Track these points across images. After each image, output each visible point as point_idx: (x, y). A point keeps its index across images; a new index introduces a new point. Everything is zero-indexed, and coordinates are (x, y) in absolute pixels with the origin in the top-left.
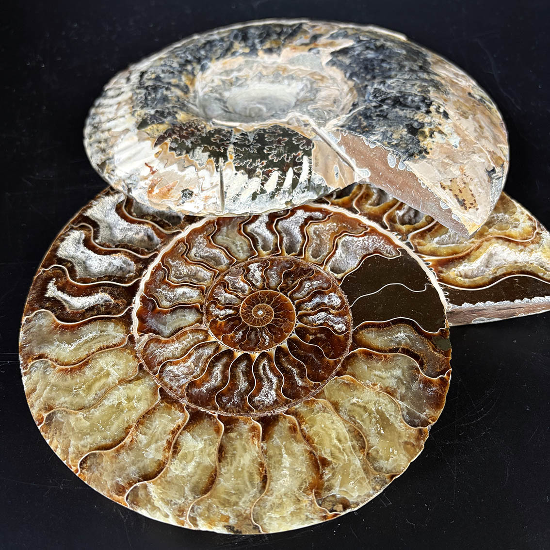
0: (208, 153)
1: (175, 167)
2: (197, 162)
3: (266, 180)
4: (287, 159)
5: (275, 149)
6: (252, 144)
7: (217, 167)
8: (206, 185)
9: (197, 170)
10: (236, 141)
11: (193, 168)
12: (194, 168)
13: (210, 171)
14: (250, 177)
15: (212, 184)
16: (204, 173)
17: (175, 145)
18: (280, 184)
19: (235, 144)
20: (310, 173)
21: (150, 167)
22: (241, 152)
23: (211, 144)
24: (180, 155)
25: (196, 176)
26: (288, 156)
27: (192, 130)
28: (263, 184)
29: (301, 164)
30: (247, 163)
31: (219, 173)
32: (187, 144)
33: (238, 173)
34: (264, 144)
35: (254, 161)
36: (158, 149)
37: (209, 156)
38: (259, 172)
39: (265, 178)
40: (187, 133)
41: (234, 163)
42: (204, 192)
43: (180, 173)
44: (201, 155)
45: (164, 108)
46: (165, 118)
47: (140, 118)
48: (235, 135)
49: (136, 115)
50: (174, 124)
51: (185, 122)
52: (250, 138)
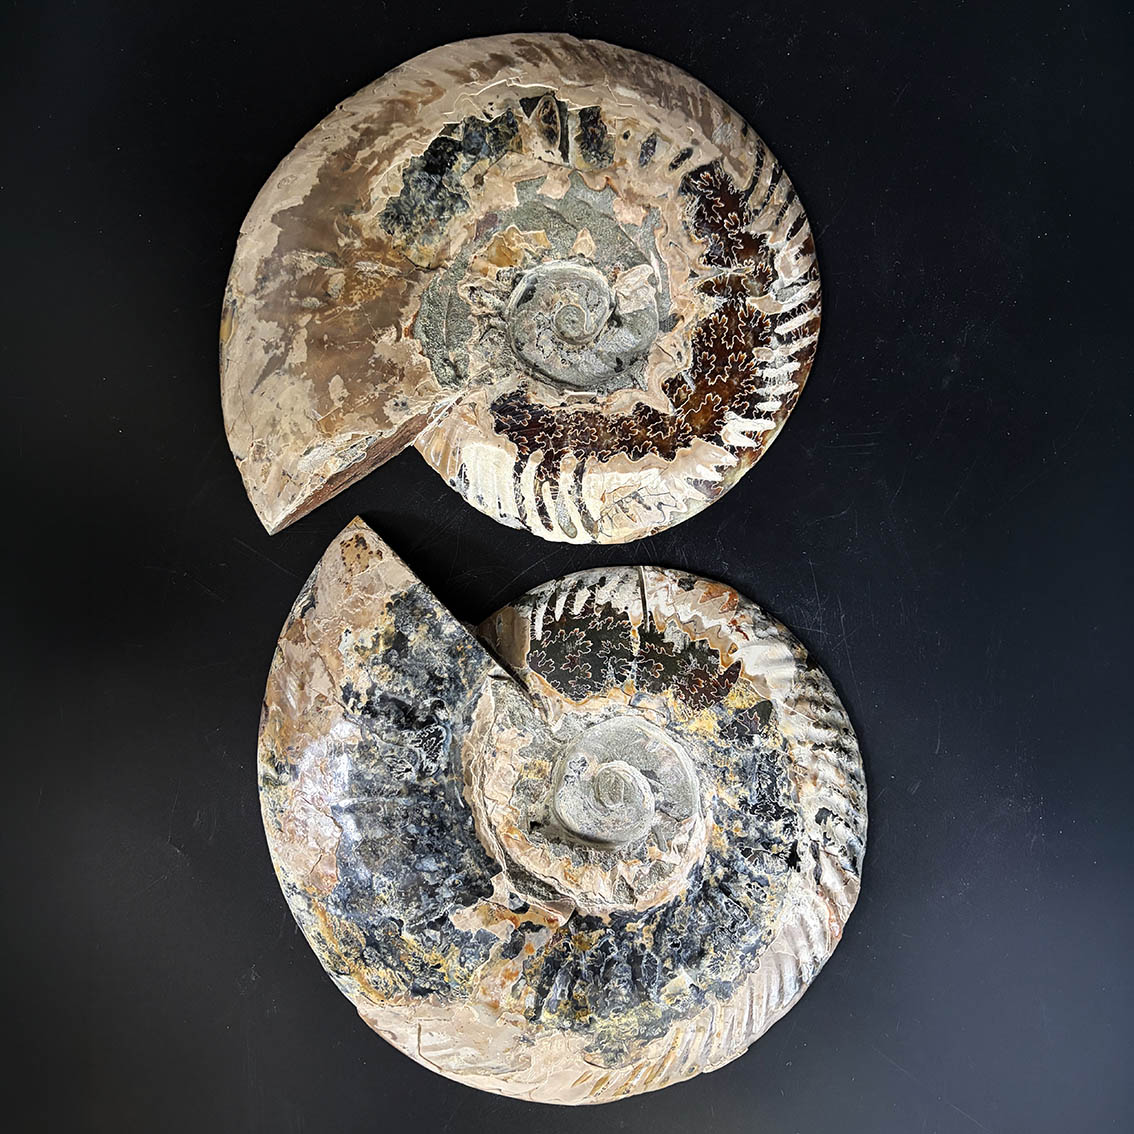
0: (666, 641)
1: (707, 623)
2: (678, 628)
3: (589, 602)
4: (562, 634)
5: (578, 647)
6: (609, 656)
7: (651, 618)
8: (662, 594)
9: (676, 615)
10: (630, 663)
11: (684, 619)
12: (682, 620)
13: (661, 614)
14: (609, 604)
15: (656, 596)
16: (668, 612)
17: (711, 659)
18: (571, 598)
19: (632, 658)
20: (533, 616)
21: (741, 632)
22: (621, 640)
23: (662, 658)
24: (703, 642)
25: (678, 607)
26: (561, 638)
27: (693, 690)
28: (593, 596)
29: (544, 629)
30: (614, 624)
31: (648, 610)
32: (696, 660)
33: (624, 610)
34: (591, 658)
35: (605, 626)
36: (735, 657)
37: (662, 635)
38: (597, 612)
39: (590, 604)
40: (698, 683)
41: (629, 624)
42: (665, 584)
43: (700, 614)
44: (675, 638)
45: (741, 748)
46: (735, 723)
47: (773, 729)
48: (632, 677)
49: (781, 738)
50: (721, 705)
51: (705, 712)
52: (611, 671)
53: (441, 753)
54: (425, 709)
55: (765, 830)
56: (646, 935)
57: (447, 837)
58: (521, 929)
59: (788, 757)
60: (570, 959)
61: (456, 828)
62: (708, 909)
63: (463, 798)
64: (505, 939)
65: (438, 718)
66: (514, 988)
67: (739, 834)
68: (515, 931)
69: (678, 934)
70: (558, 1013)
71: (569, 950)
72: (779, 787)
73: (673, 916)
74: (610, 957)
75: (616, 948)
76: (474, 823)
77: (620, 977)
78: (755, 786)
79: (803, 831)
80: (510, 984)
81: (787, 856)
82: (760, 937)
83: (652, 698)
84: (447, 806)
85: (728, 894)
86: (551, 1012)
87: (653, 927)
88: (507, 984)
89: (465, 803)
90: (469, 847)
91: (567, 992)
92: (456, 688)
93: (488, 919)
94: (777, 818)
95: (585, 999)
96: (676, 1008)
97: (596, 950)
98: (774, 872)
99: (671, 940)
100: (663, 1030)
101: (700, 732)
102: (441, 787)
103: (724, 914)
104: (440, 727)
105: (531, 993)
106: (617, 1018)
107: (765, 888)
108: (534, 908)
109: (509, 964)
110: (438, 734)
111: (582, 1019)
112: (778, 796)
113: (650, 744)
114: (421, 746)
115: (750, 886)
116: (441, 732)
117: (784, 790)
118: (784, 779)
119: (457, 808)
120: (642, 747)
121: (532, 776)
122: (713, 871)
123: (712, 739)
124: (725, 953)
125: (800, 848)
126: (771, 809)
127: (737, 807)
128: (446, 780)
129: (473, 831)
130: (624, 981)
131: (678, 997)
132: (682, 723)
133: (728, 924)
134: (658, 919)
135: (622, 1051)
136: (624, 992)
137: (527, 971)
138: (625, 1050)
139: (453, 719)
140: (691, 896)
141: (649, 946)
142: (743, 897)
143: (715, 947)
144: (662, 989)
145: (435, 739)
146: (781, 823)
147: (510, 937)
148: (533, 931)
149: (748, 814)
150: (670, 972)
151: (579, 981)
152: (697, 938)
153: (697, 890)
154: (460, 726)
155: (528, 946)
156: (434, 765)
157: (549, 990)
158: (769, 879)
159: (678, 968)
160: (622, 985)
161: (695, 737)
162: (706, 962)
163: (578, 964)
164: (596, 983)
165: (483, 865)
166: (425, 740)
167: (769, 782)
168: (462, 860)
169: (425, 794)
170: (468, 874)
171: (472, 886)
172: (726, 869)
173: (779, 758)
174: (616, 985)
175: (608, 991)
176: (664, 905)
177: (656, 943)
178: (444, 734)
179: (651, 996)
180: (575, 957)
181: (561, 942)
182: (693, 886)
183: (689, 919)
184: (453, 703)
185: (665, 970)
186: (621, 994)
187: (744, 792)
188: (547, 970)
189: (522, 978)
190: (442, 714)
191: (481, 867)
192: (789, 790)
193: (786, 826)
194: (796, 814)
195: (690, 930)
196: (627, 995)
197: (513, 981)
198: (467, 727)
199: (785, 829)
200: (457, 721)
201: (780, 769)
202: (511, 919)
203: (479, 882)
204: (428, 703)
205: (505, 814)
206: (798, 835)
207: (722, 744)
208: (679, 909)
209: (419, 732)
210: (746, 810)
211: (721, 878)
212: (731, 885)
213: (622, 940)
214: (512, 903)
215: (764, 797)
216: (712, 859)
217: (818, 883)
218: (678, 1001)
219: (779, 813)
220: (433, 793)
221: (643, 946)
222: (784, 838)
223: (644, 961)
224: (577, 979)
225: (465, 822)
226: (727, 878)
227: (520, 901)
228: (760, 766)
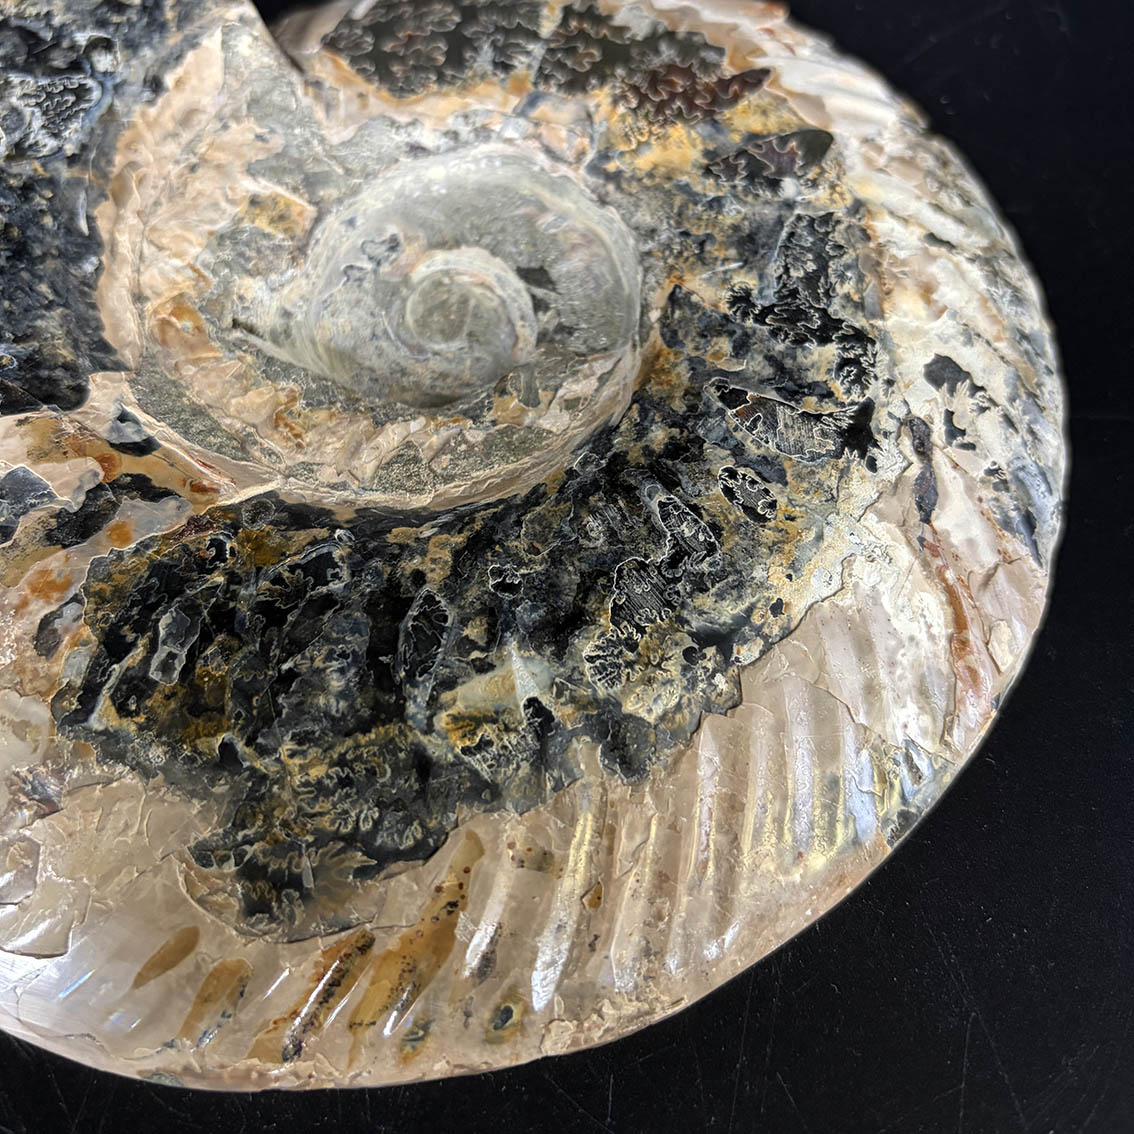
0: (615, 24)
1: (710, 17)
2: (646, 14)
5: (429, 24)
6: (489, 35)
10: (530, 47)
11: (662, 6)
12: (657, 7)
17: (707, 55)
19: (534, 36)
22: (521, 17)
23: (603, 43)
24: (694, 34)
26: (401, 16)
27: (656, 92)
32: (673, 52)
36: (760, 62)
37: (610, 17)
40: (672, 84)
45: (750, 199)
46: (741, 153)
47: (831, 175)
48: (529, 66)
49: (848, 196)
50: (715, 123)
51: (678, 131)
52: (487, 53)
53: (75, 125)
54: (73, 47)
55: (788, 363)
56: (433, 551)
57: (25, 275)
58: (116, 486)
59: (864, 231)
60: (219, 579)
61: (51, 265)
62: (612, 513)
63: (90, 219)
64: (69, 500)
65: (92, 67)
66: (46, 622)
67: (722, 365)
68: (100, 487)
69: (521, 564)
70: (141, 719)
71: (220, 556)
72: (833, 279)
73: (519, 523)
74: (324, 589)
75: (345, 574)
76: (99, 269)
77: (337, 642)
78: (774, 269)
79: (890, 383)
80: (40, 610)
81: (844, 425)
82: (750, 610)
83: (563, 101)
84: (48, 221)
85: (671, 484)
86: (123, 710)
87: (458, 539)
88: (33, 607)
89: (91, 228)
90: (66, 305)
91: (179, 666)
92: (149, 24)
93: (46, 447)
94: (824, 340)
95: (222, 687)
96: (477, 763)
97: (292, 569)
98: (801, 451)
99: (498, 573)
100: (427, 832)
101: (662, 170)
102: (52, 182)
103: (653, 529)
104: (90, 83)
105: (85, 643)
106: (297, 761)
107: (774, 489)
108: (168, 455)
109: (56, 561)
110: (81, 92)
111: (202, 744)
112: (827, 294)
113: (550, 218)
114: (38, 105)
115: (732, 474)
116: (89, 90)
117: (848, 287)
118: (848, 267)
119: (70, 230)
120: (530, 221)
121: (262, 223)
122: (641, 431)
123: (685, 179)
124: (641, 630)
125: (882, 421)
126: (809, 319)
127: (724, 308)
128: (65, 173)
129: (89, 283)
130: (343, 655)
131: (488, 731)
132: (622, 154)
133: (664, 553)
134: (477, 526)
135: (296, 882)
136: (336, 683)
137: (97, 586)
138: (309, 883)
139: (122, 72)
140: (574, 483)
141: (436, 576)
142: (712, 497)
143: (616, 609)
144: (446, 696)
145: (71, 98)
146: (832, 351)
147: (82, 498)
148: (144, 497)
149: (750, 323)
150: (475, 654)
151: (220, 638)
152: (570, 578)
153: (591, 469)
154: (135, 89)
155: (119, 527)
156: (52, 143)
157: (133, 645)
158: (786, 465)
159: (502, 644)
160: (335, 664)
161: (646, 181)
162: (586, 646)
163: (234, 596)
164: (265, 647)
165: (84, 347)
166: (50, 96)
167: (811, 267)
168: (39, 323)
169: (11, 188)
170: (39, 351)
171: (37, 377)
172: (675, 431)
173: (841, 227)
174: (318, 663)
175: (292, 674)
176: (500, 501)
177: (455, 573)
178: (96, 95)
179: (411, 708)
180: (233, 578)
181: (209, 535)
182: (584, 463)
183: (559, 534)
184: (132, 46)
185: (467, 645)
186: (324, 689)
187: (746, 280)
188: (145, 592)
189: (76, 599)
190: (103, 61)
191: (76, 346)
192: (859, 291)
193: (844, 363)
194: (873, 343)
195: (555, 559)
196: (342, 695)
197: (49, 603)
198: (147, 95)
199: (840, 367)
200: (132, 79)
201: (840, 247)
202: (102, 460)
203: (59, 373)
204: (82, 38)
205: (179, 278)
206: (876, 390)
207: (708, 188)
208: (538, 509)
209: (44, 82)
210: (745, 315)
211: (658, 447)
212: (683, 467)
213: (369, 556)
214: (118, 430)
215: (794, 293)
216: (644, 413)
217: (927, 520)
218: (485, 744)
219: (828, 330)
220: (27, 189)
221: (419, 578)
222: (838, 387)
223: (413, 612)
224: (219, 631)
225: (78, 258)
226: (674, 450)
227: (139, 431)
228: (792, 235)
